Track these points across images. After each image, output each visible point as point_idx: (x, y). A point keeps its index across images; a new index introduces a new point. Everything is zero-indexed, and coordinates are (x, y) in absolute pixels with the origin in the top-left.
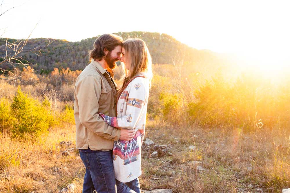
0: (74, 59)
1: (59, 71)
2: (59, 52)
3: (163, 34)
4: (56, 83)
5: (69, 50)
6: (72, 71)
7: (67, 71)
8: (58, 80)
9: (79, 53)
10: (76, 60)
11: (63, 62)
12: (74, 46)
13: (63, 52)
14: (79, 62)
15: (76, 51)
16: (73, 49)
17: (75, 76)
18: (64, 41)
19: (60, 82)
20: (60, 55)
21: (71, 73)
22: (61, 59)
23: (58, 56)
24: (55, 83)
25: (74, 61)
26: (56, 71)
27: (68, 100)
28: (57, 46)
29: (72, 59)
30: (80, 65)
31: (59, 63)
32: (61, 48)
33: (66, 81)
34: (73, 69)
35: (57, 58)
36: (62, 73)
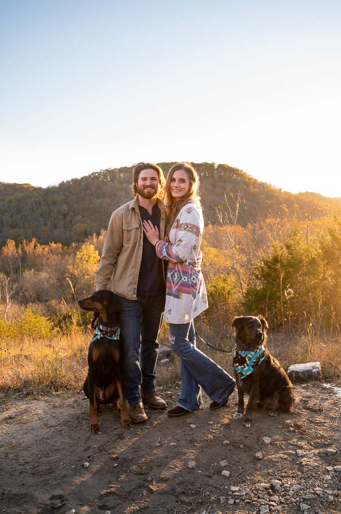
0: (45, 220)
1: (17, 246)
2: (16, 208)
3: (220, 166)
4: (10, 269)
5: (36, 203)
6: (41, 244)
7: (32, 244)
8: (15, 263)
9: (55, 209)
10: (49, 224)
11: (24, 228)
12: (44, 195)
13: (24, 208)
14: (56, 227)
15: (49, 206)
16: (43, 203)
17: (48, 253)
18: (26, 186)
19: (19, 267)
20: (17, 214)
21: (40, 248)
22: (20, 223)
23: (14, 217)
24: (8, 270)
25: (46, 225)
26: (11, 244)
27: (34, 302)
28: (12, 197)
29: (41, 220)
30: (57, 232)
31: (16, 229)
32: (19, 201)
33: (30, 264)
34: (44, 242)
35: (12, 220)
36: (22, 249)
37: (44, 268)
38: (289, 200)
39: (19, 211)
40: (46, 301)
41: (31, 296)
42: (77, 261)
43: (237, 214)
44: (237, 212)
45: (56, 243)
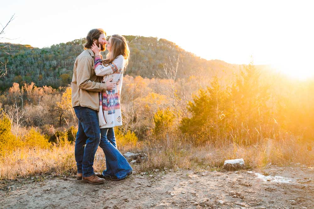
0: (41, 71)
1: (20, 87)
2: (19, 62)
3: (161, 40)
5: (34, 59)
6: (38, 87)
7: (31, 86)
8: (19, 99)
9: (47, 63)
10: (43, 73)
11: (25, 75)
12: (41, 53)
13: (26, 62)
14: (48, 75)
15: (44, 61)
16: (39, 59)
17: (42, 93)
18: (26, 46)
19: (21, 102)
20: (21, 65)
21: (36, 90)
22: (23, 72)
23: (18, 68)
26: (16, 86)
27: (32, 126)
28: (17, 54)
29: (37, 71)
30: (48, 79)
31: (20, 76)
32: (22, 56)
33: (29, 100)
34: (40, 85)
35: (17, 70)
36: (24, 90)
37: (39, 103)
38: (205, 64)
39: (22, 63)
40: (41, 125)
41: (30, 122)
42: (63, 99)
43: (177, 70)
44: (177, 68)
45: (48, 86)
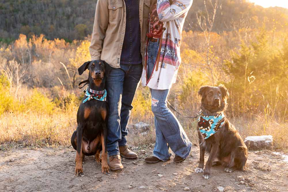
0: (52, 20)
1: (28, 40)
2: (27, 9)
4: (22, 59)
5: (44, 5)
6: (48, 40)
7: (40, 39)
8: (26, 54)
9: (60, 10)
10: (55, 23)
11: (34, 25)
13: (35, 8)
14: (61, 26)
15: (55, 7)
16: (50, 5)
17: (53, 47)
19: (29, 57)
20: (29, 13)
21: (46, 43)
22: (31, 21)
23: (26, 16)
24: (20, 60)
25: (52, 23)
26: (23, 39)
27: (41, 87)
29: (48, 20)
30: (61, 31)
31: (28, 26)
33: (38, 56)
34: (50, 37)
35: (24, 18)
36: (32, 43)
37: (50, 59)
38: (260, 13)
39: (30, 10)
40: (51, 87)
41: (38, 82)
42: (77, 55)
43: (213, 19)
44: (214, 16)
45: (60, 39)
